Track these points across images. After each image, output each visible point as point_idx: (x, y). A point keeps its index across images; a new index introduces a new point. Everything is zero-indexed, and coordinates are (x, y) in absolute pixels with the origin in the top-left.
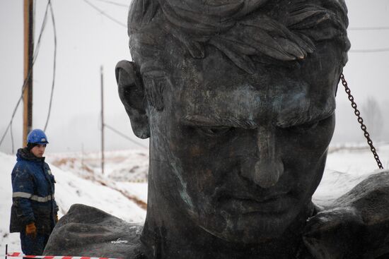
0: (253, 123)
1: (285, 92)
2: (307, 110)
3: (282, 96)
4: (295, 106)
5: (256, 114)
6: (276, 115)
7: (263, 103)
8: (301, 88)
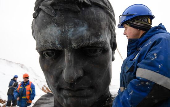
0: (59, 46)
1: (74, 27)
2: (88, 38)
3: (73, 29)
4: (80, 34)
5: (59, 40)
6: (70, 40)
7: (62, 34)
8: (83, 25)
